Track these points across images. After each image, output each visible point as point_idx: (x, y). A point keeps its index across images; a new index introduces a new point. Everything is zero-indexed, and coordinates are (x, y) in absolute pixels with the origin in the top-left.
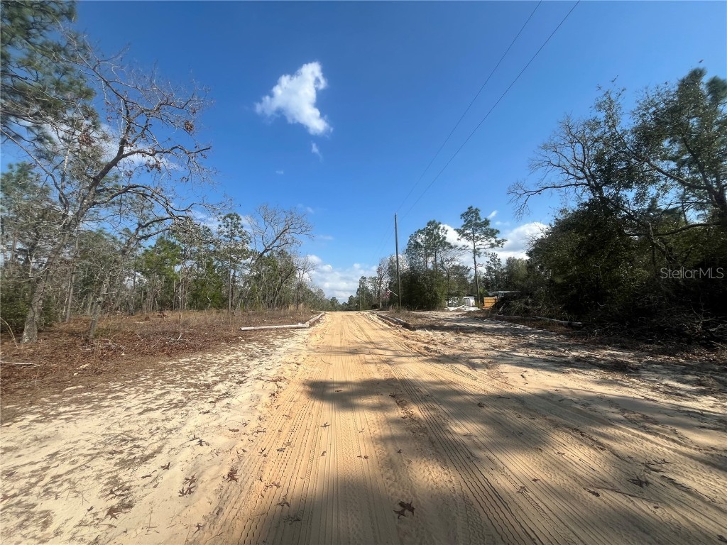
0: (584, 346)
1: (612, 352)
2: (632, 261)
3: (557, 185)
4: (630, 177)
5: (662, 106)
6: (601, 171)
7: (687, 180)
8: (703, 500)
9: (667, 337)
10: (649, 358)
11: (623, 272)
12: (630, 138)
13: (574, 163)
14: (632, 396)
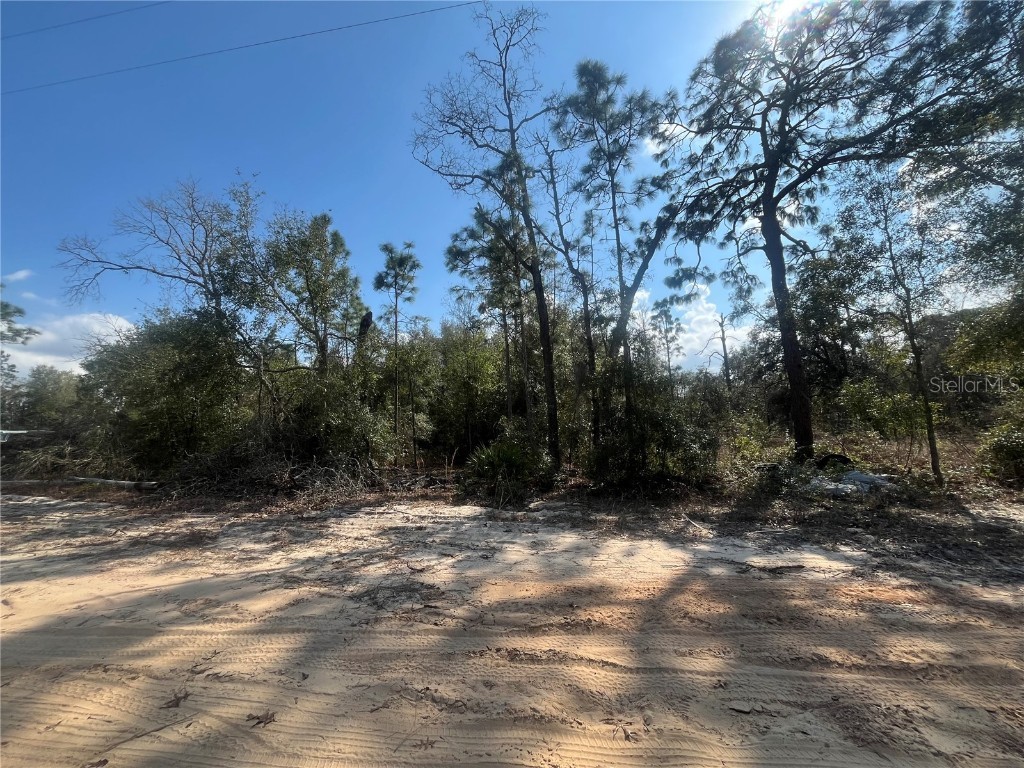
0: (154, 518)
1: (190, 520)
2: (238, 398)
3: (159, 270)
4: (251, 296)
5: (295, 233)
6: (222, 275)
7: (303, 319)
8: (241, 680)
9: (256, 490)
10: (233, 520)
11: (226, 410)
12: (261, 251)
13: (190, 250)
14: (199, 577)
